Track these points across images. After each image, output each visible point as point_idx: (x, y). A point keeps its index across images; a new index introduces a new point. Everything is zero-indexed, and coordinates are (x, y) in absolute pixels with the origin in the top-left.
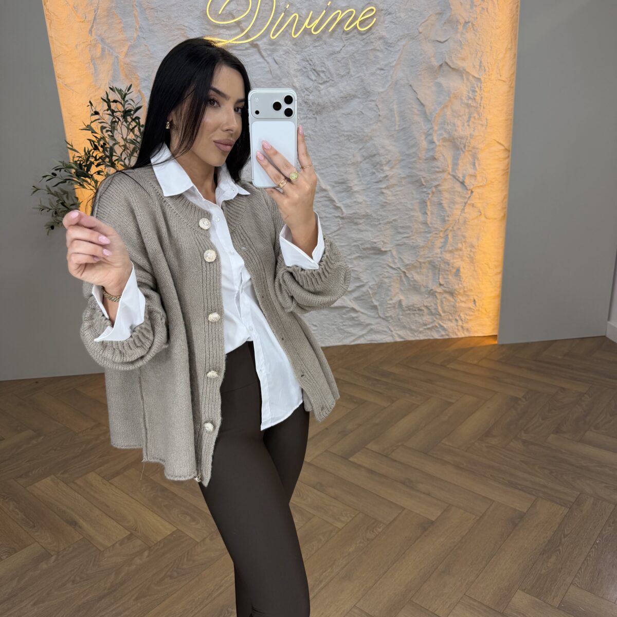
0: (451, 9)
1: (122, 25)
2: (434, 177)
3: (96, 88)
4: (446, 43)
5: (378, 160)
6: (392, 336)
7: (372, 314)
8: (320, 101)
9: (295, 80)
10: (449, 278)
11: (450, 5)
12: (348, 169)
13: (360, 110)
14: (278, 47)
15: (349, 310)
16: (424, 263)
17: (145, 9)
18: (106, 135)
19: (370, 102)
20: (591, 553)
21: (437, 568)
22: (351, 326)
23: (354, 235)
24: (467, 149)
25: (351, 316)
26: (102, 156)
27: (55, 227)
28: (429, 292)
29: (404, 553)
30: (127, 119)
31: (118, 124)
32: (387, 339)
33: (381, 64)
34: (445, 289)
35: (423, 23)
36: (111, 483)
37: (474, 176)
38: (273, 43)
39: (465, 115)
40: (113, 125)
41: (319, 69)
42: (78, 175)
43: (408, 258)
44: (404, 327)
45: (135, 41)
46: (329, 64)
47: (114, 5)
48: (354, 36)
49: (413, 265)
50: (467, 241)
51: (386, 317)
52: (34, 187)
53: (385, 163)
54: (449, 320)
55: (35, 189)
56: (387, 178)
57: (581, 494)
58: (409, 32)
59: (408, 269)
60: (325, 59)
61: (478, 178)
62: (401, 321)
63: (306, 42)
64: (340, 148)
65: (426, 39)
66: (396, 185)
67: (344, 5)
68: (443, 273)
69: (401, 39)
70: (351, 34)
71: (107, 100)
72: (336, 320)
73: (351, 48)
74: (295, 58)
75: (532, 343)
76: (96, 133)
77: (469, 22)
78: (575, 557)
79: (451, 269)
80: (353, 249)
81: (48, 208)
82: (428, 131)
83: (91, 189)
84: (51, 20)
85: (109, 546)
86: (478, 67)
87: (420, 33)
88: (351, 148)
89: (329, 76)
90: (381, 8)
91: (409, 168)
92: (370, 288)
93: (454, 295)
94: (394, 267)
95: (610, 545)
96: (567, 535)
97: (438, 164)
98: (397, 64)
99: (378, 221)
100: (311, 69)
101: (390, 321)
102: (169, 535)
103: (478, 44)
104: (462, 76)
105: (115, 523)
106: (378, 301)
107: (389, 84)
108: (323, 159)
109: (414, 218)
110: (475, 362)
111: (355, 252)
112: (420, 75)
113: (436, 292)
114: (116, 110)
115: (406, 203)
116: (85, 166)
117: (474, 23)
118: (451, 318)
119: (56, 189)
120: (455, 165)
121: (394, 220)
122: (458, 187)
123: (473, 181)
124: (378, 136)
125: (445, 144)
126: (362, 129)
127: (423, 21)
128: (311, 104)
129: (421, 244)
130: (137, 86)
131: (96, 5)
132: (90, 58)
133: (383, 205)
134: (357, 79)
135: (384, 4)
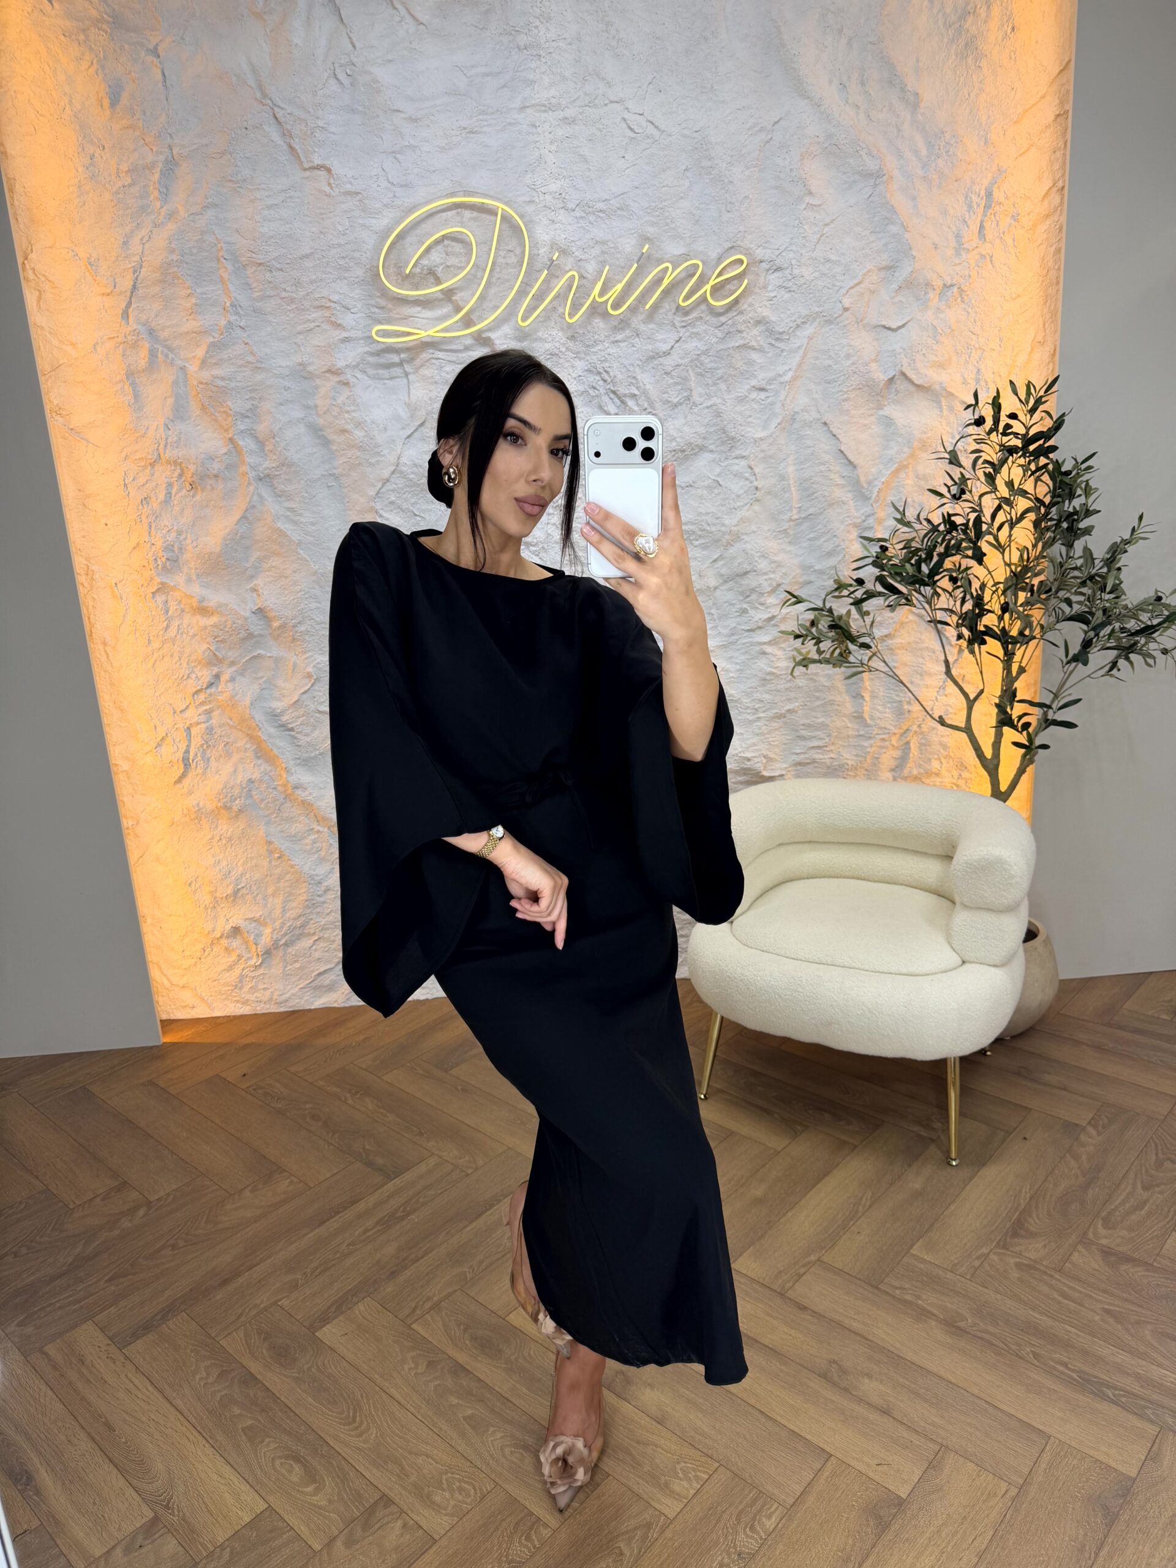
0: (914, 257)
1: (194, 300)
3: (137, 435)
4: (902, 330)
5: (754, 584)
11: (910, 249)
13: (712, 477)
14: (534, 345)
17: (244, 266)
19: (737, 461)
33: (760, 377)
35: (852, 288)
41: (622, 390)
45: (222, 334)
46: (646, 379)
47: (175, 257)
48: (701, 318)
50: (951, 754)
53: (769, 589)
56: (773, 622)
58: (821, 309)
60: (637, 369)
63: (594, 332)
65: (858, 323)
67: (679, 251)
69: (804, 323)
70: (694, 315)
73: (694, 344)
74: (572, 367)
77: (952, 285)
82: (864, 521)
84: (41, 291)
85: (99, 1554)
86: (971, 383)
87: (846, 309)
89: (646, 405)
90: (759, 257)
98: (795, 378)
99: (754, 714)
100: (608, 390)
102: (246, 1525)
103: (973, 333)
104: (939, 402)
105: (122, 1481)
107: (778, 421)
109: (837, 707)
112: (845, 400)
115: (816, 674)
117: (965, 289)
121: (789, 711)
124: (754, 532)
126: (718, 518)
127: (852, 284)
129: (850, 763)
130: (226, 430)
131: (137, 258)
132: (124, 372)
133: (765, 680)
134: (706, 411)
135: (765, 248)
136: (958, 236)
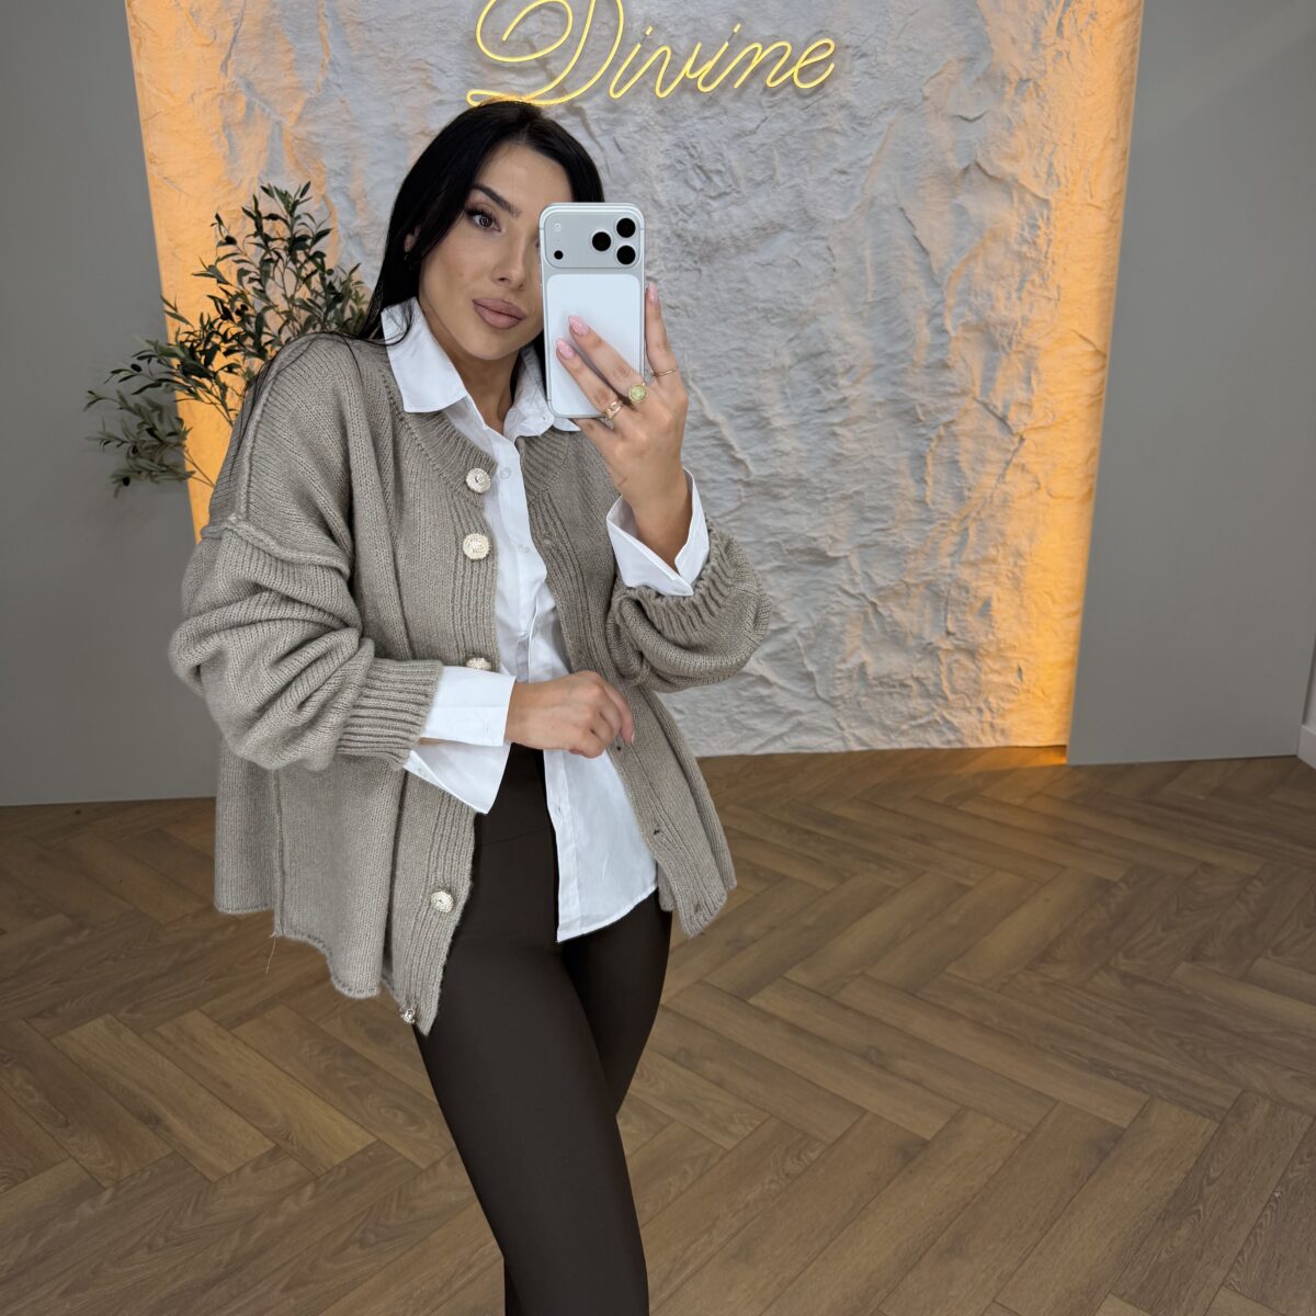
0: (992, 51)
1: (293, 56)
2: (944, 404)
3: (231, 187)
4: (979, 121)
5: (828, 365)
6: (843, 739)
7: (803, 691)
8: (711, 234)
9: (658, 187)
10: (967, 621)
11: (989, 42)
12: (762, 381)
13: (791, 256)
14: (624, 117)
15: (754, 682)
16: (916, 585)
17: (344, 24)
18: (249, 287)
19: (814, 242)
20: (1262, 1220)
21: (933, 1243)
22: (756, 715)
23: (769, 521)
24: (1014, 348)
25: (757, 693)
26: (238, 334)
27: (132, 482)
28: (925, 649)
29: (864, 1208)
30: (296, 255)
31: (276, 265)
32: (830, 745)
33: (842, 161)
34: (957, 642)
35: (932, 78)
36: (235, 1036)
37: (1028, 406)
38: (614, 107)
39: (1013, 275)
40: (265, 268)
41: (709, 166)
42: (187, 371)
43: (883, 575)
44: (870, 721)
45: (319, 91)
46: (732, 156)
47: (276, 12)
48: (787, 99)
49: (892, 589)
50: (1008, 542)
51: (832, 698)
52: (90, 392)
53: (841, 370)
54: (966, 709)
55: (92, 398)
56: (845, 404)
57: (1244, 1091)
58: (901, 97)
59: (884, 599)
60: (724, 146)
61: (1036, 409)
62: (863, 708)
63: (684, 108)
64: (747, 335)
65: (936, 111)
66: (863, 418)
67: (768, 32)
68: (954, 609)
69: (886, 109)
70: (781, 96)
71: (255, 214)
72: (724, 702)
73: (779, 125)
74: (661, 140)
75: (1142, 765)
76: (227, 283)
77: (1028, 80)
78: (1232, 1227)
79: (972, 600)
80: (768, 550)
81: (119, 440)
82: (934, 308)
83: (212, 403)
84: (140, 38)
85: (229, 1171)
86: (1044, 176)
87: (925, 99)
88: (772, 336)
89: (731, 182)
90: (845, 43)
91: (894, 383)
92: (800, 634)
93: (977, 656)
94: (852, 591)
95: (1302, 1202)
96: (1214, 1182)
97: (953, 376)
98: (875, 163)
99: (820, 494)
100: (695, 166)
101: (840, 708)
102: (359, 1153)
103: (1046, 127)
104: (1010, 195)
105: (243, 1123)
106: (815, 662)
107: (857, 204)
108: (712, 357)
109: (900, 491)
110: (1019, 801)
111: (771, 558)
112: (920, 187)
113: (939, 648)
114: (273, 235)
115: (882, 457)
116: (202, 353)
117: (1040, 83)
118: (968, 704)
119: (138, 399)
120: (988, 380)
121: (857, 493)
122: (992, 427)
123: (1024, 417)
124: (830, 313)
125: (968, 335)
126: (795, 298)
127: (932, 73)
128: (690, 240)
129: (911, 546)
130: (319, 187)
131: (238, 11)
132: (220, 124)
133: (834, 460)
134: (789, 190)
135: (852, 34)
136: (1036, 32)
